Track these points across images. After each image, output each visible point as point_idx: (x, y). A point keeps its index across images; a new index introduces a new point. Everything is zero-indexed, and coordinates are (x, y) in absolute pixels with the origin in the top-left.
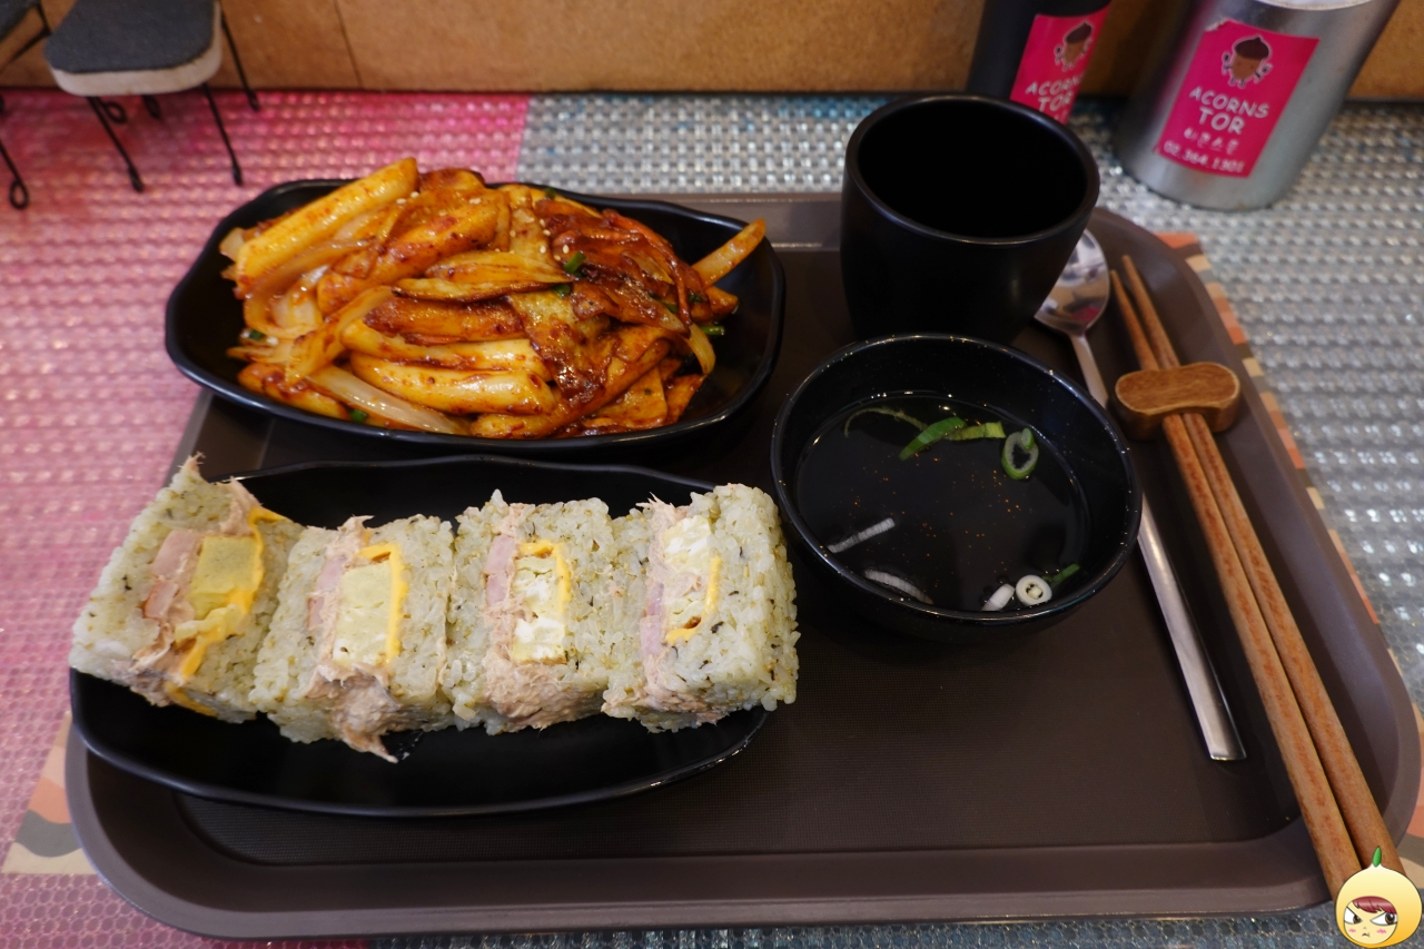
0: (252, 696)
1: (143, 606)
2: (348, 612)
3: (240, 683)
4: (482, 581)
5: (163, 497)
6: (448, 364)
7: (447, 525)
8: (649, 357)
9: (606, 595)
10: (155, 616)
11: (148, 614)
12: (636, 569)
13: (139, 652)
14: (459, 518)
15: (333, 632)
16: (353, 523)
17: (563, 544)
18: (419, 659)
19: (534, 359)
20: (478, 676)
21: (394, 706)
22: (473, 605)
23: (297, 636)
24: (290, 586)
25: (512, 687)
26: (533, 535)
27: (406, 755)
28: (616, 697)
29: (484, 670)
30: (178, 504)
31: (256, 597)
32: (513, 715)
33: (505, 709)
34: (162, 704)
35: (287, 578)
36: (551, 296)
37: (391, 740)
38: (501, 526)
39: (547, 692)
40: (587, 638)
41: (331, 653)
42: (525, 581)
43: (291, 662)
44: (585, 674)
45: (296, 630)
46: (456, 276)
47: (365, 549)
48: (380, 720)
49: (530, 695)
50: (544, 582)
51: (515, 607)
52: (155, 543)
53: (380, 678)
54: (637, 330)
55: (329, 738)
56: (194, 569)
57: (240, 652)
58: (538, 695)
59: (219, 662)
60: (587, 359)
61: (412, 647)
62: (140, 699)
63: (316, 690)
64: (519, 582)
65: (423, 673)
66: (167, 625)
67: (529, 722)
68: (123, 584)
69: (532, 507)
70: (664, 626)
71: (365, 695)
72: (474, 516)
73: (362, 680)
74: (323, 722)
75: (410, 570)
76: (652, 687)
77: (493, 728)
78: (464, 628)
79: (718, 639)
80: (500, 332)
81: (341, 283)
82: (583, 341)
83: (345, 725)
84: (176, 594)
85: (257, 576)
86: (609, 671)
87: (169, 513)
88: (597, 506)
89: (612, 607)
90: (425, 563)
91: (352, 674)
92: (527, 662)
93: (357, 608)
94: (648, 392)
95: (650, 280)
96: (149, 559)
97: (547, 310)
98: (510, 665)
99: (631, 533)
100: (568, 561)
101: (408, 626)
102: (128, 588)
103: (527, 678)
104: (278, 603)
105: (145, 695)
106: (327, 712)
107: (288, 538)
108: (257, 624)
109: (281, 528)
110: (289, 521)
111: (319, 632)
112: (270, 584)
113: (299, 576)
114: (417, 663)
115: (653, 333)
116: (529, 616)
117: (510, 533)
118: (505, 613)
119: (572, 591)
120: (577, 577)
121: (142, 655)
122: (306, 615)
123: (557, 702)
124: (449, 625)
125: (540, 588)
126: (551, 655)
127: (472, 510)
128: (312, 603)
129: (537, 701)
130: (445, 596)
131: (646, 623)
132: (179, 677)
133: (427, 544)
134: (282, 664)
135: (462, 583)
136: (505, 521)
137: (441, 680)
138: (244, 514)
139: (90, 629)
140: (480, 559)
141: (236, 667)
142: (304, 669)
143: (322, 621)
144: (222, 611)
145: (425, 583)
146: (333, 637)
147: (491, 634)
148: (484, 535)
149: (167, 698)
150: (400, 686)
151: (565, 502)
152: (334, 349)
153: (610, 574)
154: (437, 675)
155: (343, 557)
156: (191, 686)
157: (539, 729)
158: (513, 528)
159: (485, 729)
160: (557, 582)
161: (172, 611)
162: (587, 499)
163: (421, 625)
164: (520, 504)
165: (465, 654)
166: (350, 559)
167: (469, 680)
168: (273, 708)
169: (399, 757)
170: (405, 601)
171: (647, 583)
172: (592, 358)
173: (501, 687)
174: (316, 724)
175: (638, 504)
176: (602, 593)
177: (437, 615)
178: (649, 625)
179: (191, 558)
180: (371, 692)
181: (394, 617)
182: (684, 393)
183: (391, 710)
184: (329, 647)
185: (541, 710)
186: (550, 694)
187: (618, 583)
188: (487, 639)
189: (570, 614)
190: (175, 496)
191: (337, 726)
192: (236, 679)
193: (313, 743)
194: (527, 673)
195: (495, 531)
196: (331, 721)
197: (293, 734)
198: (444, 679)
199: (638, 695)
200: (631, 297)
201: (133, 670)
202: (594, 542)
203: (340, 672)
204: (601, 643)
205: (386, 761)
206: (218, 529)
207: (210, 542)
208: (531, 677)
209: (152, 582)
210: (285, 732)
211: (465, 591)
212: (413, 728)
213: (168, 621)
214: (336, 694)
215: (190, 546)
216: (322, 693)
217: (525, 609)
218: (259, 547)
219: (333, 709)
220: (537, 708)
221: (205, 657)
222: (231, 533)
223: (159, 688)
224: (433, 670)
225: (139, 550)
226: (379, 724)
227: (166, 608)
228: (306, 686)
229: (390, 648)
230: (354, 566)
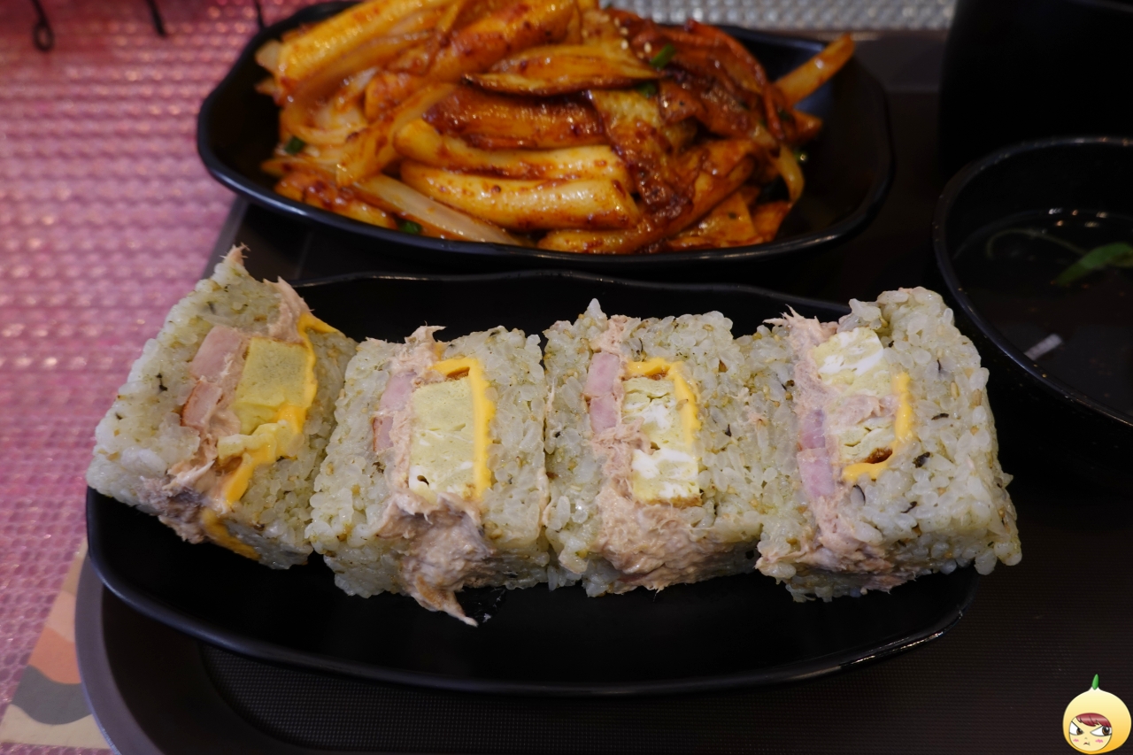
0: (309, 532)
1: (181, 411)
2: (423, 435)
3: (292, 516)
4: (584, 404)
5: (203, 286)
6: (514, 173)
7: (535, 339)
8: (736, 175)
9: (744, 424)
10: (195, 423)
11: (187, 422)
12: (779, 395)
13: (175, 466)
14: (547, 333)
15: (407, 458)
16: (423, 332)
17: (680, 363)
18: (517, 493)
19: (618, 164)
20: (590, 517)
21: (485, 550)
22: (577, 432)
23: (361, 462)
24: (348, 405)
25: (634, 534)
26: (641, 353)
27: (487, 617)
28: (776, 550)
29: (599, 510)
30: (219, 297)
31: (309, 416)
32: (631, 570)
33: (623, 562)
34: (196, 539)
35: (345, 395)
36: (635, 95)
37: (468, 597)
38: (602, 342)
39: (677, 541)
40: (729, 473)
41: (407, 482)
42: (638, 406)
43: (356, 492)
44: (732, 519)
45: (359, 454)
46: (529, 70)
47: (438, 362)
48: (462, 570)
49: (654, 545)
50: (661, 407)
51: (631, 435)
52: (195, 339)
53: (471, 513)
54: (725, 143)
55: (394, 591)
56: (240, 373)
57: (292, 479)
58: (663, 546)
59: (268, 489)
60: (672, 171)
61: (507, 478)
62: (169, 532)
63: (390, 526)
64: (629, 407)
65: (523, 510)
66: (209, 436)
67: (643, 581)
68: (157, 383)
69: (638, 321)
70: (834, 460)
71: (447, 538)
72: (565, 331)
73: (450, 515)
74: (392, 571)
75: (496, 387)
76: (828, 536)
77: (596, 587)
78: (567, 459)
79: (927, 474)
80: (576, 137)
81: (396, 82)
82: (669, 150)
83: (417, 575)
84: (219, 401)
85: (310, 390)
86: (763, 516)
87: (211, 306)
88: (718, 322)
89: (755, 437)
90: (514, 381)
91: (437, 508)
92: (653, 502)
93: (433, 430)
94: (733, 216)
95: (738, 88)
96: (188, 357)
97: (632, 110)
98: (632, 506)
99: (762, 353)
100: (692, 383)
101: (500, 454)
102: (163, 388)
103: (653, 522)
104: (335, 424)
105: (176, 528)
106: (398, 557)
107: (341, 353)
108: (311, 447)
109: (332, 341)
110: (341, 334)
111: (389, 457)
112: (324, 402)
113: (359, 393)
114: (516, 498)
115: (743, 147)
116: (647, 447)
117: (613, 350)
118: (620, 441)
119: (702, 418)
120: (705, 402)
121: (179, 470)
122: (370, 437)
123: (685, 556)
124: (550, 456)
125: (658, 414)
126: (685, 494)
127: (562, 325)
128: (378, 424)
129: (662, 553)
130: (541, 419)
131: (806, 458)
132: (222, 502)
133: (513, 360)
134: (345, 493)
135: (559, 406)
136: (606, 336)
137: (545, 521)
138: (294, 319)
139: (117, 433)
140: (578, 379)
141: (287, 496)
142: (373, 502)
143: (392, 445)
144: (273, 427)
145: (515, 402)
146: (407, 463)
147: (605, 467)
148: (580, 352)
149: (202, 532)
150: (496, 526)
151: (677, 316)
152: (387, 154)
153: (746, 399)
154: (541, 514)
155: (412, 372)
156: (236, 516)
157: (655, 591)
158: (616, 344)
159: (584, 591)
160: (679, 407)
161: (215, 420)
162: (702, 313)
163: (515, 453)
164: (623, 317)
165: (573, 490)
166: (422, 373)
167: (580, 522)
168: (331, 548)
169: (479, 619)
170: (493, 423)
171: (797, 410)
172: (678, 170)
173: (621, 532)
174: (382, 573)
175: (767, 321)
176: (740, 421)
177: (532, 442)
178: (812, 460)
179: (235, 361)
180: (455, 533)
181: (481, 443)
182: (771, 219)
183: (478, 557)
184: (404, 475)
185: (664, 565)
186: (679, 545)
187: (758, 410)
188: (599, 473)
189: (703, 445)
190: (217, 288)
191: (407, 576)
192: (288, 511)
193: (372, 597)
194: (653, 516)
195: (594, 347)
196: (401, 569)
197: (347, 585)
198: (549, 519)
199: (806, 548)
200: (722, 104)
201: (167, 490)
202: (721, 362)
203: (422, 504)
204: (749, 481)
205: (463, 623)
206: (266, 331)
207: (256, 345)
208: (659, 521)
209: (192, 383)
210: (340, 582)
211: (564, 416)
212: (496, 583)
213: (210, 432)
214: (413, 534)
215: (236, 347)
216: (397, 531)
217: (643, 438)
218: (311, 359)
219: (407, 553)
220: (661, 562)
221: (253, 481)
222: (280, 338)
223: (194, 519)
224: (535, 508)
225: (177, 345)
226: (460, 576)
227: (207, 416)
228: (377, 521)
229: (479, 477)
230: (426, 383)
